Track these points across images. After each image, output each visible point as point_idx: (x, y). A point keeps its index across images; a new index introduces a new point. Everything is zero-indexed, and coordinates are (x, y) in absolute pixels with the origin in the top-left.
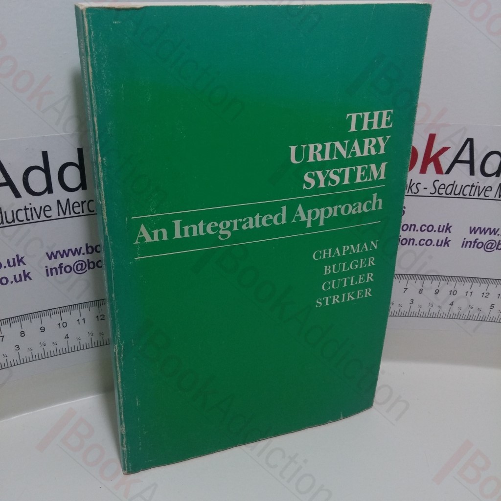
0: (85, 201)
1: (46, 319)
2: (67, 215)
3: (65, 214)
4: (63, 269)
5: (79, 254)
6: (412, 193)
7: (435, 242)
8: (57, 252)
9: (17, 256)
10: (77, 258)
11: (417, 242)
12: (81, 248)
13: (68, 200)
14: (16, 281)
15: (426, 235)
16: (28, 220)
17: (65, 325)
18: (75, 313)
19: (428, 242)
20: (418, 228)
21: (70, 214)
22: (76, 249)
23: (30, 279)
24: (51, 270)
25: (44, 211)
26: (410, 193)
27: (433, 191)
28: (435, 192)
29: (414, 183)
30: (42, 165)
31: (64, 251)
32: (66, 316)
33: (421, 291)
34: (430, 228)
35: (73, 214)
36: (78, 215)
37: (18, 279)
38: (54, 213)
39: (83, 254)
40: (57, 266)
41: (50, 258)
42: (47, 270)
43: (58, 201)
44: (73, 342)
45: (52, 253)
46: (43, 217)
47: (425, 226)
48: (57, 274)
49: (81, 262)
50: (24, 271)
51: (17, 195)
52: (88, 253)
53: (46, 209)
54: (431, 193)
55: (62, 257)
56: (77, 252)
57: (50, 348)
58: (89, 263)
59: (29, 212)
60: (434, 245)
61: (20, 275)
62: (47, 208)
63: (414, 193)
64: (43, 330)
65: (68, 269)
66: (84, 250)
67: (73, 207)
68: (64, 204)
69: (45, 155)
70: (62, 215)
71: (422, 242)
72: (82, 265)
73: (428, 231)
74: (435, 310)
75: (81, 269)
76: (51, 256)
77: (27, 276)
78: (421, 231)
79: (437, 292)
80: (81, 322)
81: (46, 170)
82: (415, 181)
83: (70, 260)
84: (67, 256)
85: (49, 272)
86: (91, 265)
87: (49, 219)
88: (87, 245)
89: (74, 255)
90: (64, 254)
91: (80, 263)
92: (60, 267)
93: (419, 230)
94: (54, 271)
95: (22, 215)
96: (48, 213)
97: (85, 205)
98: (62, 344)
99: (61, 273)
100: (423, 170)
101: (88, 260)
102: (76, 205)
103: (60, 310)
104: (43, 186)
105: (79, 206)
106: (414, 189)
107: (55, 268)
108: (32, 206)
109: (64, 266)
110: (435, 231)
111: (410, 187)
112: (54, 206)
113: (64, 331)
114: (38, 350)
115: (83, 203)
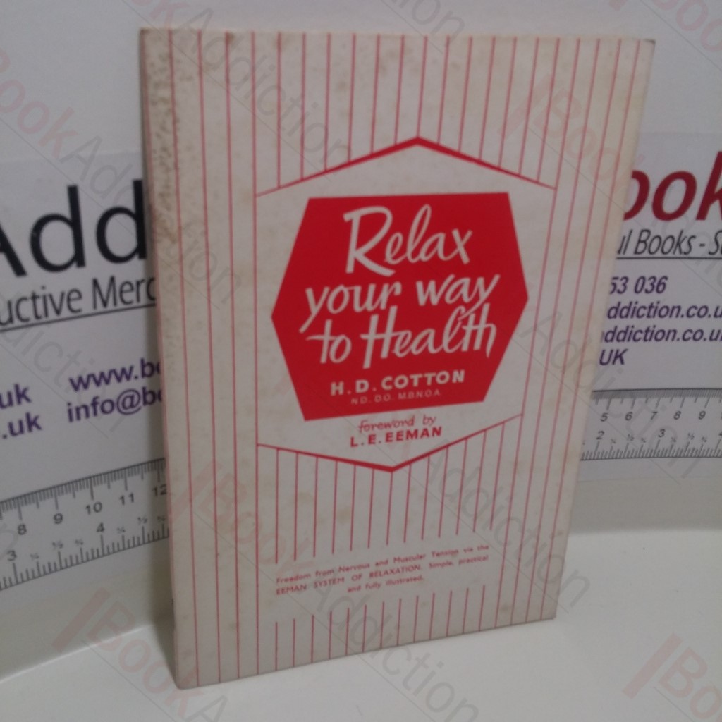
0: (143, 281)
1: (65, 500)
2: (110, 306)
3: (105, 304)
4: (98, 407)
5: (128, 378)
6: (680, 252)
7: (707, 335)
8: (89, 376)
9: (17, 387)
10: (125, 385)
11: (679, 335)
12: (131, 368)
13: (112, 280)
14: (13, 433)
15: (695, 324)
16: (37, 317)
17: (98, 508)
18: (118, 485)
19: (697, 335)
20: (683, 311)
21: (115, 303)
22: (123, 370)
23: (39, 427)
24: (78, 409)
25: (69, 300)
26: (677, 254)
27: (713, 250)
28: (716, 252)
29: (685, 238)
30: (66, 212)
31: (102, 375)
32: (101, 491)
33: (678, 415)
34: (703, 312)
35: (120, 305)
36: (128, 306)
37: (16, 428)
38: (85, 305)
39: (136, 377)
40: (88, 402)
41: (76, 388)
42: (70, 412)
43: (95, 283)
44: (111, 537)
45: (80, 379)
46: (65, 313)
47: (695, 307)
48: (87, 415)
49: (131, 393)
50: (28, 416)
51: (19, 270)
52: (144, 375)
53: (70, 296)
54: (710, 253)
55: (98, 383)
56: (125, 374)
57: (70, 550)
58: (145, 393)
59: (40, 303)
60: (705, 340)
61: (21, 423)
62: (74, 295)
63: (685, 253)
64: (58, 519)
65: (107, 407)
66: (137, 371)
67: (121, 292)
68: (104, 285)
69: (73, 192)
70: (100, 307)
71: (688, 335)
72: (132, 397)
73: (699, 316)
74: (695, 444)
75: (132, 406)
76: (79, 384)
77: (32, 423)
78: (688, 315)
79: (702, 415)
80: (127, 499)
81: (75, 223)
82: (688, 234)
83: (113, 390)
84: (107, 382)
85: (74, 414)
86: (149, 398)
87: (77, 314)
88: (142, 361)
89: (119, 379)
90: (103, 379)
91: (130, 395)
92: (94, 403)
93: (685, 316)
94: (82, 412)
95: (26, 309)
96: (75, 305)
97: (143, 287)
98: (92, 542)
99: (95, 413)
100: (702, 215)
101: (144, 389)
102: (127, 287)
103: (91, 481)
104: (68, 252)
105: (132, 289)
106: (684, 246)
107: (86, 407)
108: (47, 292)
109: (100, 401)
110: (710, 316)
111: (679, 244)
112: (87, 290)
113: (96, 518)
114: (49, 557)
115: (138, 283)
